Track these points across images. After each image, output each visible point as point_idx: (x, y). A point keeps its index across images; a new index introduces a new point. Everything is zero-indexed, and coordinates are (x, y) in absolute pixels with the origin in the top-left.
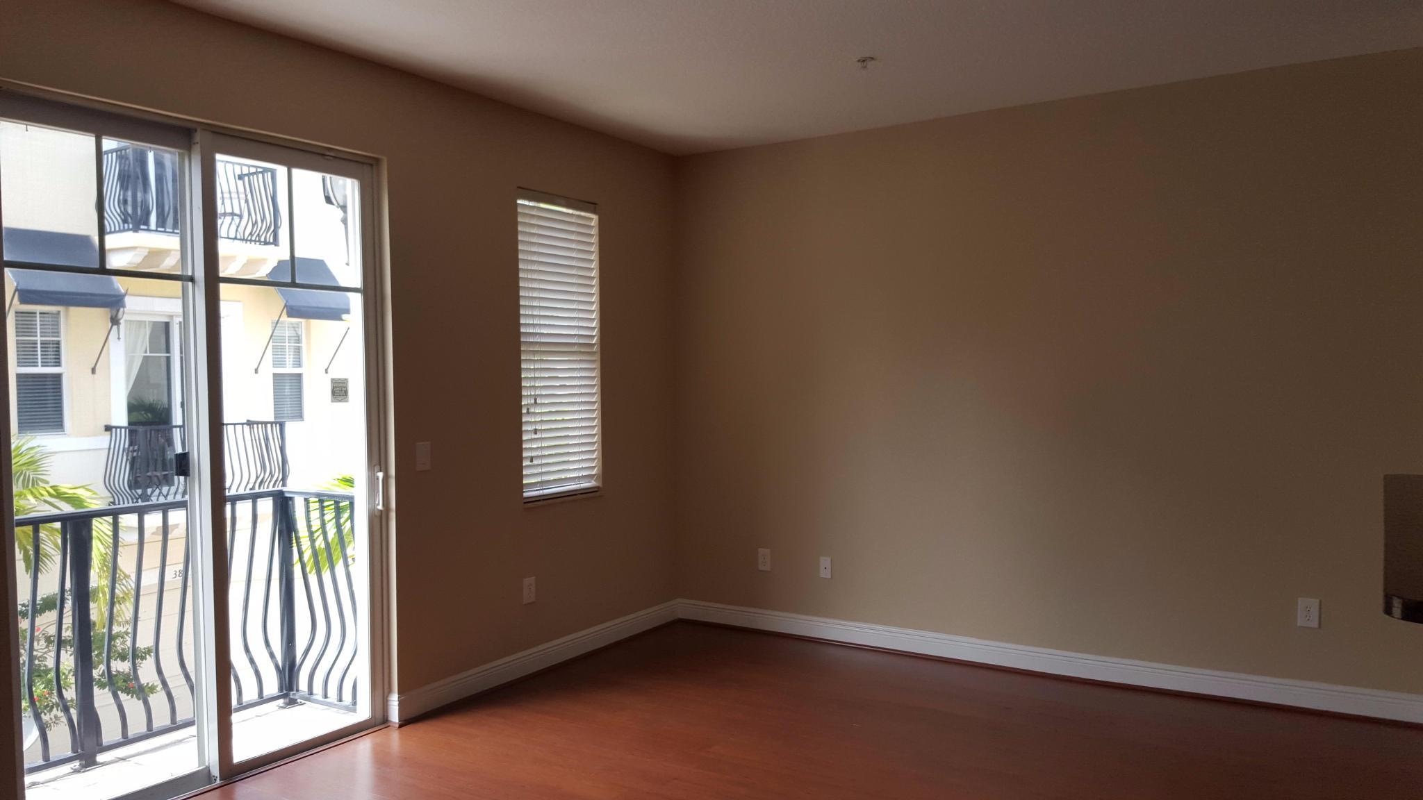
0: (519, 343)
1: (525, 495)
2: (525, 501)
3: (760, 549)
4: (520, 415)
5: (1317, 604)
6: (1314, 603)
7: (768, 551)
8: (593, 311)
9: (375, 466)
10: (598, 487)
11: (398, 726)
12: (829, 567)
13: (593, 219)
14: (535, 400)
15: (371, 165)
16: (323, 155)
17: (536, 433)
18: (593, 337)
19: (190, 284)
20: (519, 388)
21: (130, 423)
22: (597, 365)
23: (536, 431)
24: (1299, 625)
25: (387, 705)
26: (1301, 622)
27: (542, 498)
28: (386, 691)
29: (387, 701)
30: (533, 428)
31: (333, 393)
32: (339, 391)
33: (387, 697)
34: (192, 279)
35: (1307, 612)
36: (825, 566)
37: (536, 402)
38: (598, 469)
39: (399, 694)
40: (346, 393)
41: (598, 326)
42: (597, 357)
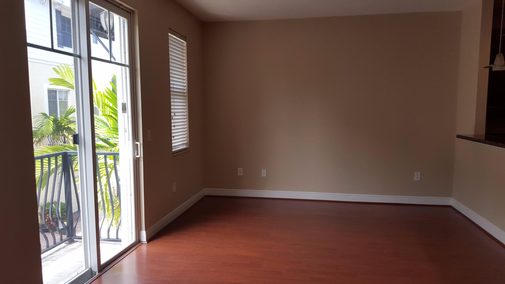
1: (173, 150)
2: (173, 153)
3: (238, 168)
4: (171, 119)
5: (420, 174)
6: (419, 173)
7: (241, 169)
8: (185, 80)
9: (134, 139)
10: (187, 148)
11: (146, 243)
12: (265, 173)
13: (184, 43)
14: (175, 114)
15: (130, 13)
16: (118, 7)
18: (184, 90)
19: (78, 59)
20: (170, 109)
22: (187, 101)
24: (415, 180)
25: (140, 235)
26: (415, 179)
27: (176, 152)
28: (139, 230)
29: (140, 234)
32: (124, 108)
33: (140, 232)
34: (80, 57)
35: (417, 176)
36: (264, 173)
38: (187, 141)
39: (145, 230)
40: (126, 109)
41: (187, 85)
42: (187, 98)
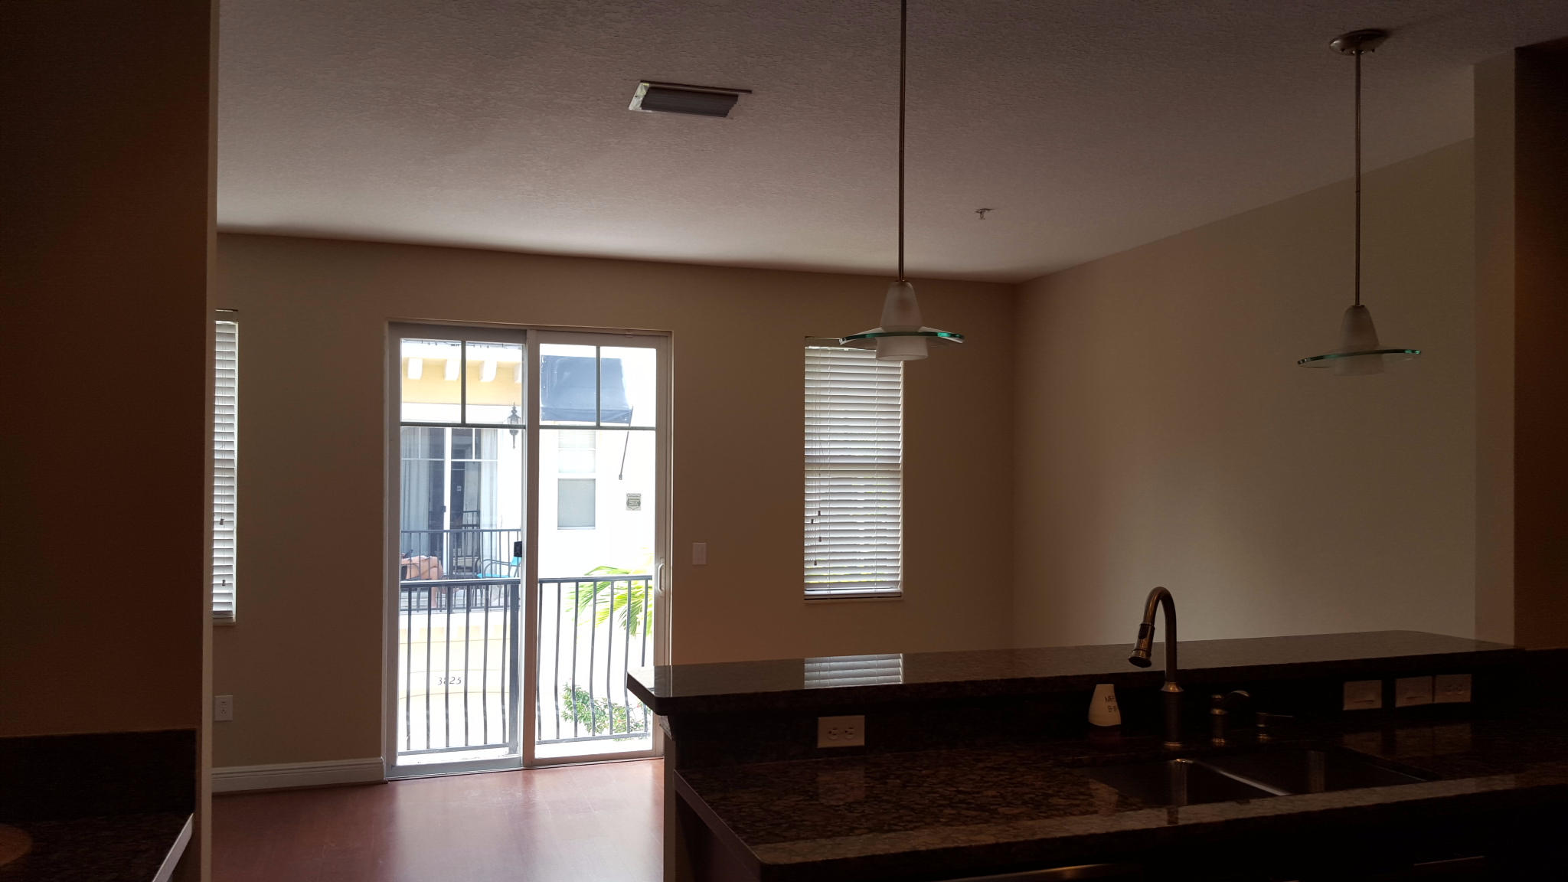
0: (803, 465)
1: (808, 593)
2: (807, 598)
4: (803, 525)
8: (899, 435)
10: (901, 593)
14: (819, 512)
17: (820, 541)
18: (898, 457)
21: (430, 526)
23: (820, 539)
27: (830, 597)
30: (818, 536)
31: (628, 503)
32: (634, 502)
37: (819, 514)
38: (901, 576)
40: (639, 504)
